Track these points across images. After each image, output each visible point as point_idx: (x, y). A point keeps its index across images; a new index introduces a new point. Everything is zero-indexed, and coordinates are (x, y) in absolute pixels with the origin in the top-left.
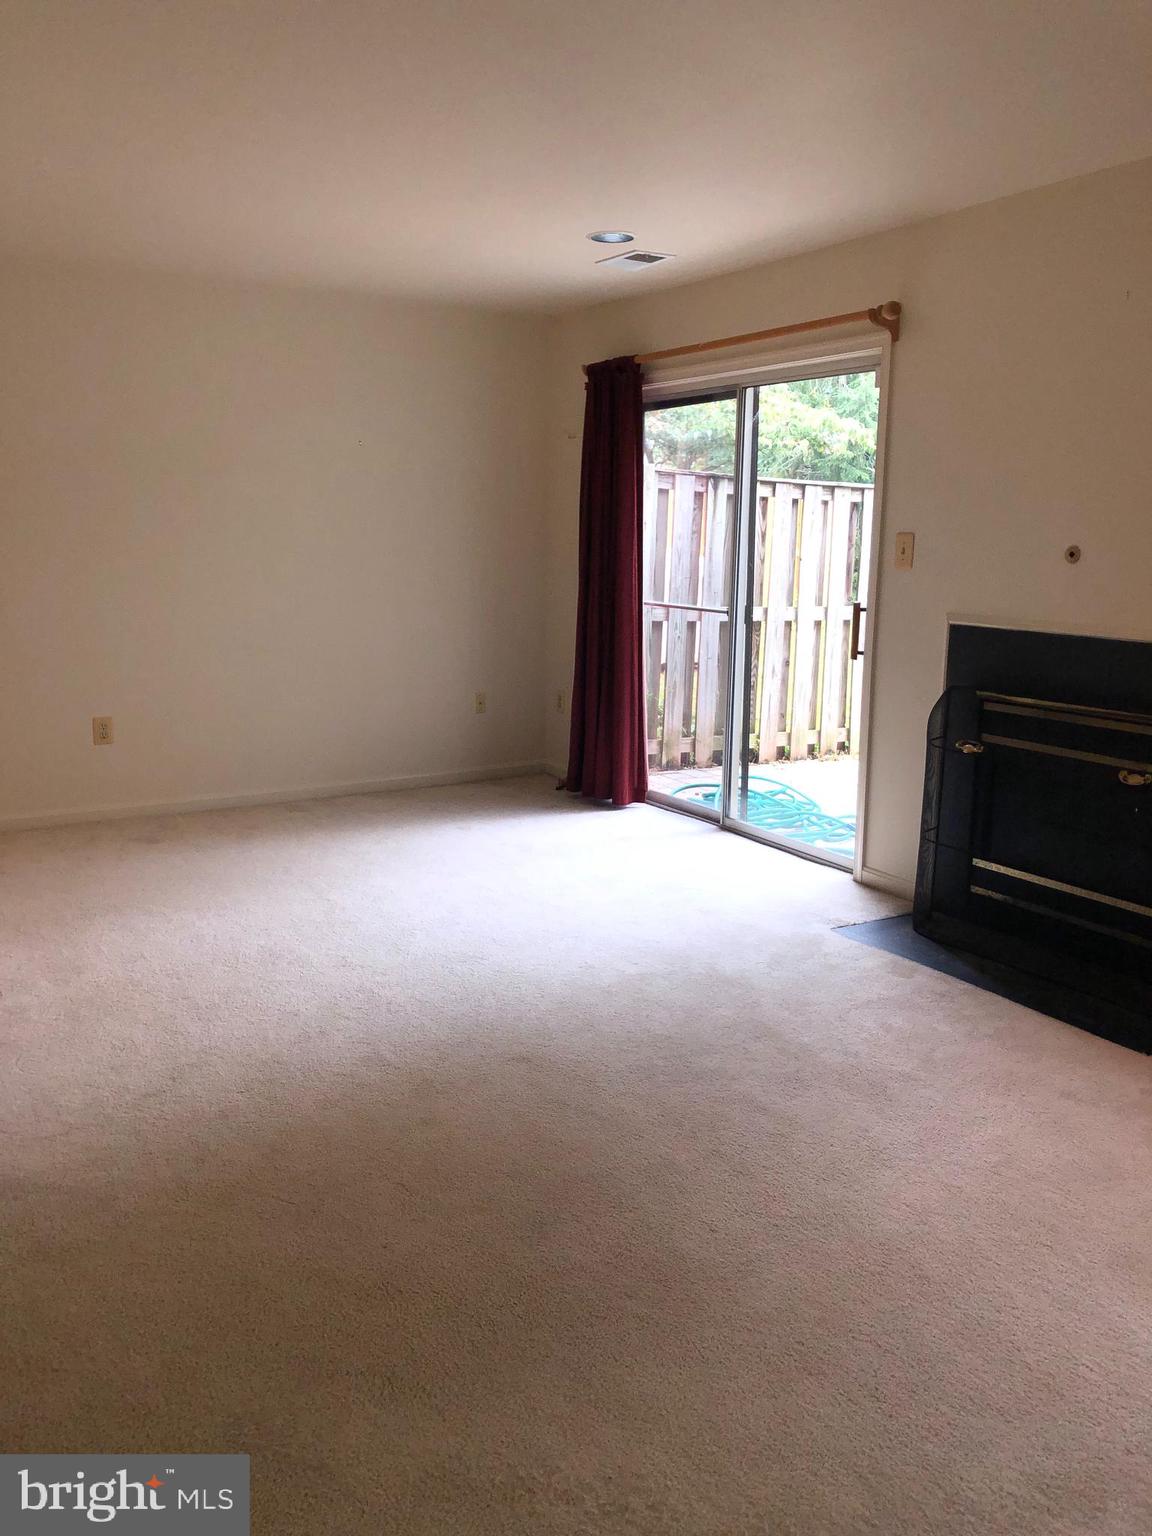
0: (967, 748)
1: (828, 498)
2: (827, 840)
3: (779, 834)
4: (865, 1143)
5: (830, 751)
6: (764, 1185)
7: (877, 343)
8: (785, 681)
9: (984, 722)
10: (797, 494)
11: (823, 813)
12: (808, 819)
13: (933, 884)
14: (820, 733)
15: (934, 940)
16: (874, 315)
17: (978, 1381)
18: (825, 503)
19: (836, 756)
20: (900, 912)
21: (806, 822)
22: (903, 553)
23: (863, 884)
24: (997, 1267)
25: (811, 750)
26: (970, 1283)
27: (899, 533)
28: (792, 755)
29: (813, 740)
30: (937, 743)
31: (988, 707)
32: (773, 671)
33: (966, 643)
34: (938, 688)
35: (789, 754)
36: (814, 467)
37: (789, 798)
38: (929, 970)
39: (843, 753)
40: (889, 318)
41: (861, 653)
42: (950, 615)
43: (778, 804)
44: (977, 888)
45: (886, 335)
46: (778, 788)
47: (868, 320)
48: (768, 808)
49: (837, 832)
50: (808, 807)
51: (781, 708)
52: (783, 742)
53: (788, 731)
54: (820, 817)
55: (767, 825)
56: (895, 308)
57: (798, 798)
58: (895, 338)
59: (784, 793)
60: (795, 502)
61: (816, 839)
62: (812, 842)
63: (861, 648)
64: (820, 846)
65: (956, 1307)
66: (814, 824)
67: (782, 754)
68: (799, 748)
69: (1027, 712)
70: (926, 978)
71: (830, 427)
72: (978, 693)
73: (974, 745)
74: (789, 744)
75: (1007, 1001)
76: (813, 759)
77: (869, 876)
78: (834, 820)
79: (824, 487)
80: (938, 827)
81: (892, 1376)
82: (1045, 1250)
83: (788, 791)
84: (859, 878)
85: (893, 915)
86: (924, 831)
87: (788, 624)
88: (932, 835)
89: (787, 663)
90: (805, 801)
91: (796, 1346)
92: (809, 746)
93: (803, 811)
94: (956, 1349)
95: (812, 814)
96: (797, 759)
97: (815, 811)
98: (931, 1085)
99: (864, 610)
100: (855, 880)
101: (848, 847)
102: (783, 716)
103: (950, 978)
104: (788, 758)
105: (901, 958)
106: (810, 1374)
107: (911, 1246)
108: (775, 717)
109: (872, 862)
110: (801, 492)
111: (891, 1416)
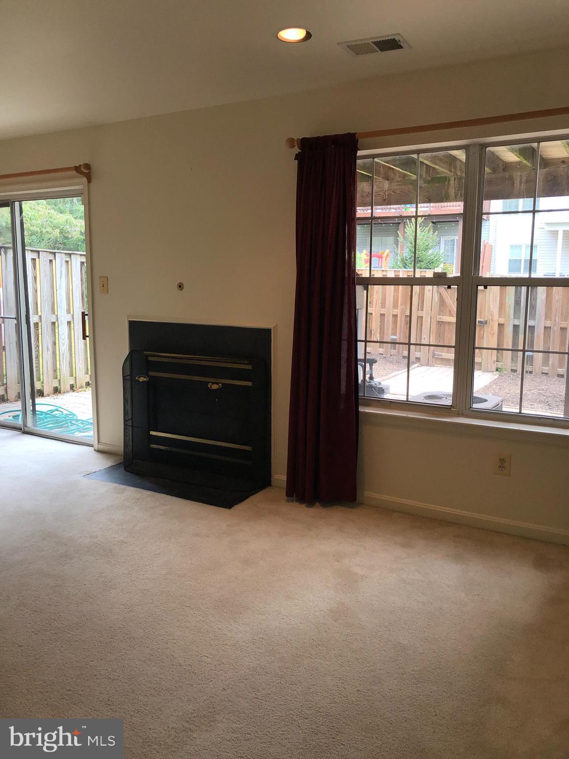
0: (142, 379)
1: (68, 259)
2: (81, 432)
3: (56, 432)
4: (102, 579)
5: (82, 386)
6: (48, 614)
7: (80, 183)
8: (54, 353)
9: (149, 366)
10: (51, 257)
11: (79, 418)
12: (70, 422)
13: (132, 446)
14: (75, 378)
15: (134, 473)
16: (77, 169)
17: (157, 679)
18: (67, 262)
19: (85, 389)
20: (117, 463)
21: (69, 424)
22: (103, 286)
23: (99, 451)
24: (165, 622)
25: (72, 387)
26: (153, 634)
27: (100, 277)
28: (62, 391)
29: (72, 382)
30: (128, 378)
31: (150, 359)
32: (48, 348)
33: (137, 329)
34: (127, 352)
35: (60, 390)
36: (64, 244)
37: (61, 413)
38: (133, 488)
39: (88, 387)
40: (85, 171)
41: (88, 336)
42: (128, 316)
43: (54, 416)
44: (153, 445)
45: (85, 180)
46: (54, 408)
47: (75, 171)
48: (49, 419)
49: (86, 427)
50: (71, 416)
51: (53, 366)
52: (56, 385)
53: (59, 378)
54: (77, 420)
55: (48, 428)
56: (87, 166)
57: (65, 412)
58: (89, 181)
59: (57, 410)
60: (51, 261)
61: (75, 432)
62: (73, 433)
63: (87, 334)
64: (78, 435)
65: (147, 647)
66: (74, 424)
67: (56, 391)
68: (65, 386)
69: (166, 360)
70: (131, 492)
71: (70, 224)
72: (144, 352)
73: (145, 377)
74: (60, 385)
75: (169, 497)
76: (73, 391)
77: (101, 447)
78: (85, 421)
79: (66, 254)
80: (132, 419)
81: (117, 691)
82: (187, 608)
83: (60, 409)
84: (97, 449)
85: (114, 464)
86: (125, 421)
87: (54, 323)
88: (130, 423)
89: (55, 343)
90: (68, 413)
91: (67, 693)
92: (70, 385)
93: (68, 418)
94: (147, 667)
95: (73, 420)
96: (64, 393)
97: (75, 418)
98: (134, 544)
99: (87, 315)
100: (95, 450)
101: (90, 434)
102: (55, 371)
103: (142, 490)
104: (60, 392)
105: (118, 485)
106: (75, 704)
107: (125, 625)
108: (51, 372)
109: (102, 440)
110: (54, 256)
111: (116, 711)
